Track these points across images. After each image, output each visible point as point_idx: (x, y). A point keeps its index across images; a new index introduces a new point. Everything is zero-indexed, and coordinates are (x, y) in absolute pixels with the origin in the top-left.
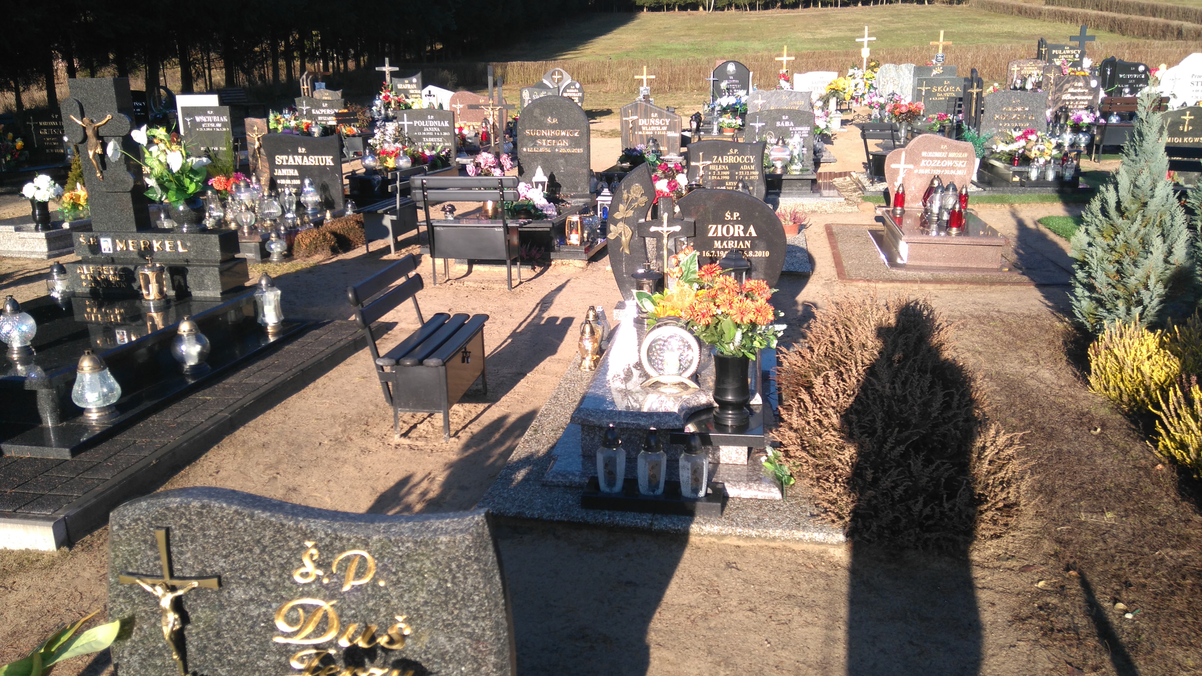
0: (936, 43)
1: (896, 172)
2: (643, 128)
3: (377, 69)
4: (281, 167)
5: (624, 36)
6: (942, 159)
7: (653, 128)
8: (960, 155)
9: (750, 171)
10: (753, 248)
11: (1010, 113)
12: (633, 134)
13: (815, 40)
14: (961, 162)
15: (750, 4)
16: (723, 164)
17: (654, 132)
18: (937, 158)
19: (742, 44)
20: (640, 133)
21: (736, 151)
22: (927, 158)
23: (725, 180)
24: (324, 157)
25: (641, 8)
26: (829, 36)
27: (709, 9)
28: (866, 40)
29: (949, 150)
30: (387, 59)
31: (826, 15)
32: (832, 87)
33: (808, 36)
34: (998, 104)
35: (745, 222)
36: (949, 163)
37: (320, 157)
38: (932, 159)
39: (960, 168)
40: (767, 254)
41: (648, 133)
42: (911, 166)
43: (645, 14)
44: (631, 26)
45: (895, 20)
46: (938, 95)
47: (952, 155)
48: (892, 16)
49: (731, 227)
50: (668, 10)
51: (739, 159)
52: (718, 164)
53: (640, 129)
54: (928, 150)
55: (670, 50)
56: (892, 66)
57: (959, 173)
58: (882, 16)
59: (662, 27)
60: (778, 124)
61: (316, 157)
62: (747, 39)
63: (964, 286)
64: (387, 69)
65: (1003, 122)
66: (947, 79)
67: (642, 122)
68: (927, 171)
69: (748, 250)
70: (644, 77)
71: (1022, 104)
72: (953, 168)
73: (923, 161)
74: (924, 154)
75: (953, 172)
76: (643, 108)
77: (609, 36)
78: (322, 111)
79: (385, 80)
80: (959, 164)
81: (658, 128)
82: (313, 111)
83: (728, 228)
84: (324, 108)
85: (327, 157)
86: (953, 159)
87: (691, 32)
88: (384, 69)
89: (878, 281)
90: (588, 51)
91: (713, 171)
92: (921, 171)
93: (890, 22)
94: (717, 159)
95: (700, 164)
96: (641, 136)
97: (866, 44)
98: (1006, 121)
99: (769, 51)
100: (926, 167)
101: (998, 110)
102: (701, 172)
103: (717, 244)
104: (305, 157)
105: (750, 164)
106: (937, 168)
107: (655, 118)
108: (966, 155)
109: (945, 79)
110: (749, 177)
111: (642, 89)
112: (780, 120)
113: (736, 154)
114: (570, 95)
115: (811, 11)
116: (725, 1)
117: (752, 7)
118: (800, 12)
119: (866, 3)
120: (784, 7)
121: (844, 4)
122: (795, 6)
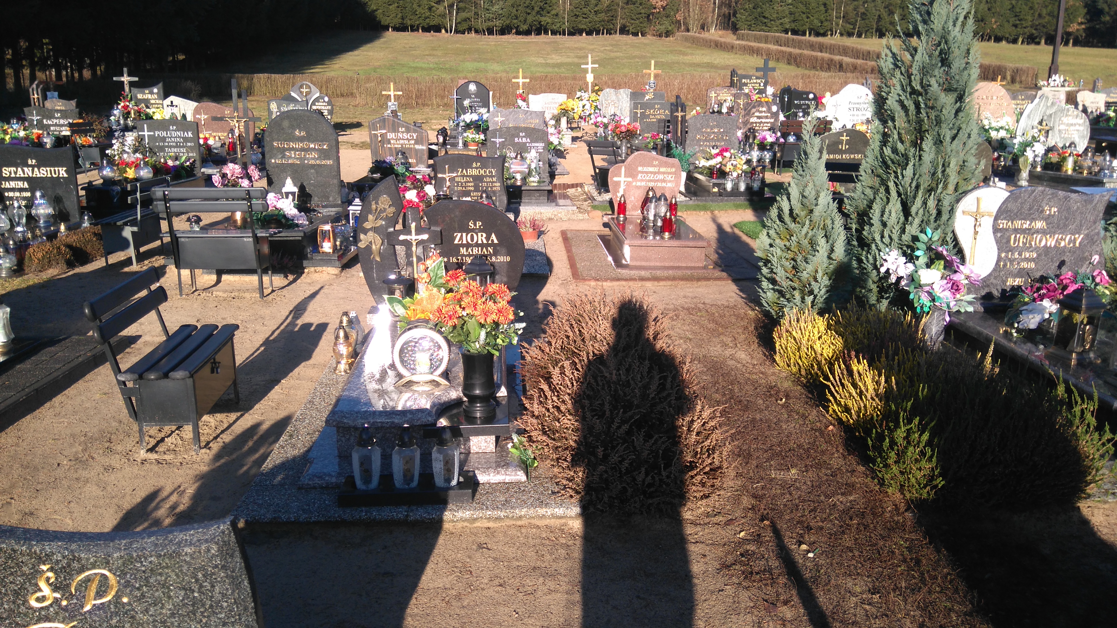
0: (648, 71)
1: (618, 183)
2: (392, 142)
3: (115, 79)
4: (9, 179)
5: (371, 54)
6: (655, 173)
7: (402, 142)
8: (669, 170)
9: (492, 182)
10: (496, 253)
11: (709, 134)
12: (383, 146)
13: (547, 65)
14: (670, 176)
15: (488, 29)
16: (467, 176)
17: (402, 145)
18: (651, 173)
19: (482, 65)
20: (389, 146)
21: (479, 164)
22: (642, 172)
23: (470, 191)
24: (56, 169)
25: (386, 28)
26: (559, 61)
27: (451, 32)
28: (590, 66)
29: (660, 166)
30: (125, 70)
31: (556, 42)
32: (563, 107)
33: (541, 60)
34: (699, 126)
35: (487, 230)
36: (661, 177)
37: (52, 169)
38: (647, 173)
39: (670, 181)
40: (508, 259)
41: (396, 146)
42: (630, 179)
43: (390, 34)
44: (378, 43)
45: (615, 50)
46: (651, 117)
47: (662, 170)
48: (612, 45)
49: (475, 235)
50: (412, 31)
51: (482, 172)
52: (463, 176)
53: (389, 143)
54: (643, 165)
55: (416, 68)
56: (612, 90)
57: (669, 185)
58: (604, 45)
59: (407, 46)
60: (516, 140)
61: (48, 169)
62: (486, 61)
63: (676, 282)
64: (126, 79)
65: (704, 141)
66: (658, 104)
67: (391, 136)
68: (643, 184)
69: (491, 255)
70: (392, 93)
71: (718, 126)
72: (663, 181)
73: (640, 175)
74: (640, 169)
75: (664, 184)
76: (391, 122)
77: (356, 52)
78: (55, 121)
79: (124, 90)
80: (669, 178)
81: (406, 142)
82: (45, 121)
83: (472, 236)
84: (56, 118)
85: (60, 169)
86: (664, 173)
87: (435, 52)
88: (122, 79)
89: (606, 280)
90: (336, 66)
91: (458, 182)
92: (639, 184)
93: (611, 51)
94: (462, 171)
95: (447, 176)
96: (390, 148)
97: (590, 70)
98: (706, 140)
99: (507, 72)
100: (642, 180)
101: (699, 130)
102: (448, 184)
103: (463, 251)
104: (36, 169)
105: (492, 177)
106: (651, 181)
107: (403, 132)
108: (674, 170)
109: (655, 103)
110: (491, 188)
111: (390, 104)
112: (518, 136)
113: (479, 167)
114: (319, 108)
115: (542, 38)
116: (465, 26)
117: (491, 32)
118: (533, 38)
119: (589, 33)
120: (518, 33)
121: (571, 34)
122: (528, 33)
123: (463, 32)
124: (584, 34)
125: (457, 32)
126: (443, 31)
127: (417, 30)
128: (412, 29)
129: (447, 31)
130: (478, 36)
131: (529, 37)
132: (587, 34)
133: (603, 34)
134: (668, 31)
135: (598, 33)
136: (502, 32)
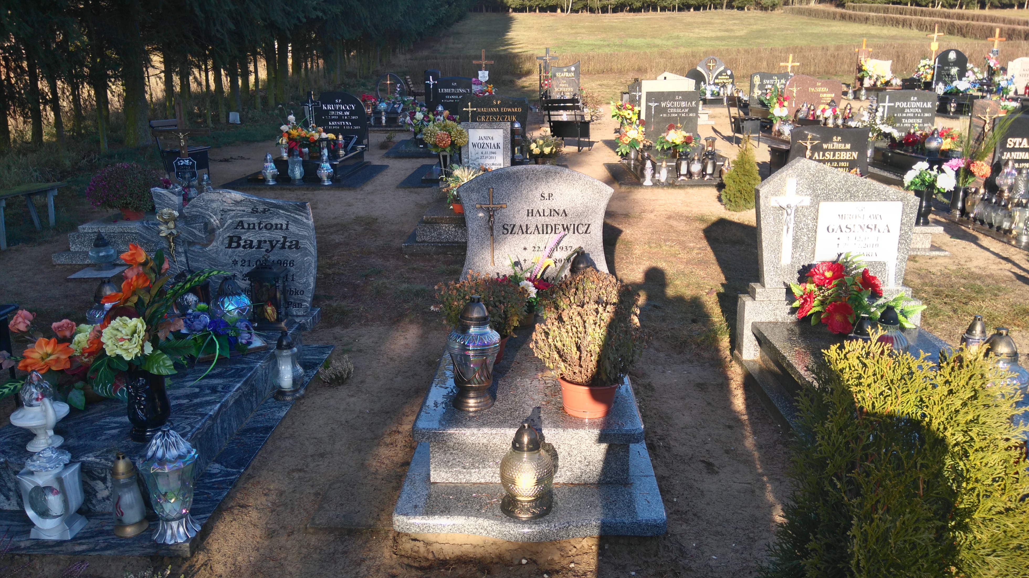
4: (1013, 150)
15: (602, 8)
25: (507, 9)
27: (566, 11)
50: (530, 11)
115: (651, 15)
116: (580, 5)
117: (604, 10)
118: (642, 16)
119: (697, 8)
120: (632, 10)
121: (680, 9)
122: (638, 10)
123: (577, 12)
124: (692, 10)
125: (573, 11)
126: (559, 10)
127: (535, 11)
128: (532, 10)
129: (563, 11)
130: (593, 15)
131: (640, 14)
132: (694, 10)
133: (710, 8)
134: (774, 5)
135: (705, 8)
136: (615, 10)
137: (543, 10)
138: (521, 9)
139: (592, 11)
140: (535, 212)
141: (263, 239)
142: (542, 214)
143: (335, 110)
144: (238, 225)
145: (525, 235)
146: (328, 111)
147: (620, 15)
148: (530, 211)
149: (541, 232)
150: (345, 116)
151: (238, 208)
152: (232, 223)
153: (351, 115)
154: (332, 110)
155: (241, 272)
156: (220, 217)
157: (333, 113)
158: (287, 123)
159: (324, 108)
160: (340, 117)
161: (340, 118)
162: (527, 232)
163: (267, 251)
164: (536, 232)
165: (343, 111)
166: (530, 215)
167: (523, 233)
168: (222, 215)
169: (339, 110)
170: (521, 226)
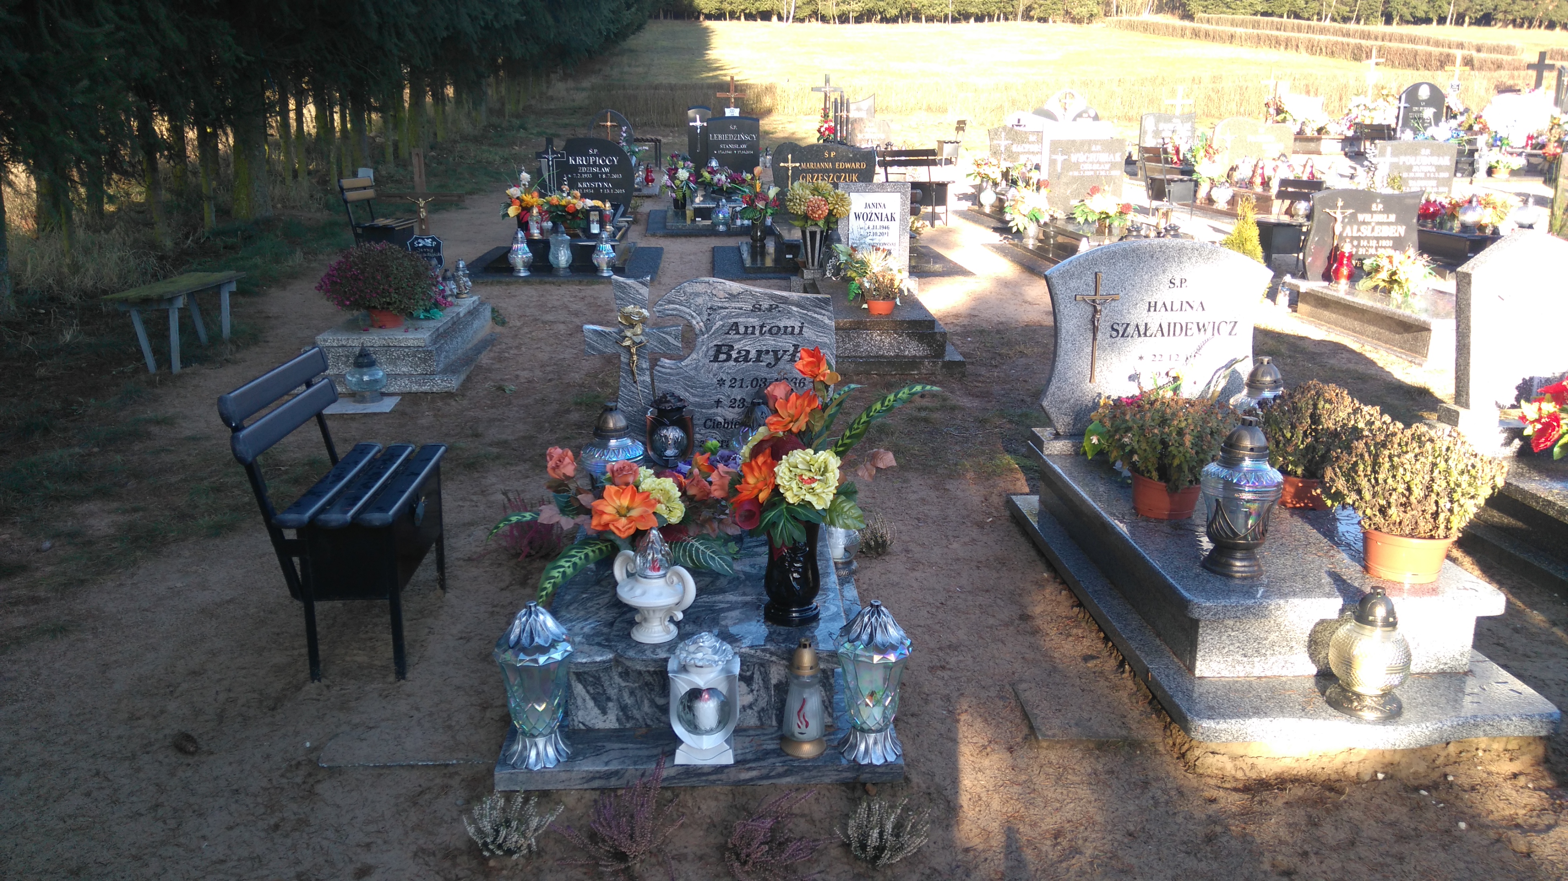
15: (840, 16)
27: (788, 18)
115: (912, 25)
116: (807, 11)
123: (802, 20)
124: (972, 21)
125: (797, 20)
126: (775, 18)
127: (739, 18)
128: (733, 16)
129: (780, 18)
130: (826, 25)
131: (896, 25)
132: (976, 21)
133: (998, 19)
134: (1092, 15)
135: (991, 20)
136: (859, 20)
137: (750, 17)
138: (719, 16)
139: (824, 19)
140: (1159, 305)
141: (764, 348)
142: (1169, 308)
143: (589, 165)
144: (731, 329)
145: (1143, 338)
146: (576, 167)
147: (865, 26)
148: (1153, 304)
149: (1166, 333)
150: (602, 173)
151: (733, 305)
152: (723, 326)
153: (611, 172)
154: (583, 165)
155: (729, 396)
156: (705, 317)
157: (584, 169)
158: (517, 183)
159: (572, 161)
160: (595, 175)
161: (595, 177)
162: (1145, 334)
163: (768, 365)
164: (1160, 333)
165: (600, 166)
166: (1152, 309)
167: (1140, 335)
168: (709, 315)
169: (595, 165)
170: (1137, 326)
